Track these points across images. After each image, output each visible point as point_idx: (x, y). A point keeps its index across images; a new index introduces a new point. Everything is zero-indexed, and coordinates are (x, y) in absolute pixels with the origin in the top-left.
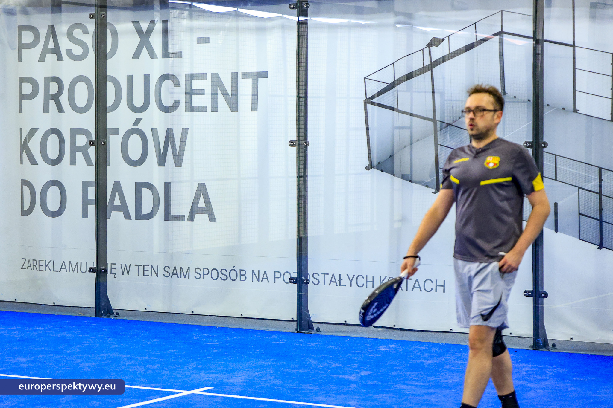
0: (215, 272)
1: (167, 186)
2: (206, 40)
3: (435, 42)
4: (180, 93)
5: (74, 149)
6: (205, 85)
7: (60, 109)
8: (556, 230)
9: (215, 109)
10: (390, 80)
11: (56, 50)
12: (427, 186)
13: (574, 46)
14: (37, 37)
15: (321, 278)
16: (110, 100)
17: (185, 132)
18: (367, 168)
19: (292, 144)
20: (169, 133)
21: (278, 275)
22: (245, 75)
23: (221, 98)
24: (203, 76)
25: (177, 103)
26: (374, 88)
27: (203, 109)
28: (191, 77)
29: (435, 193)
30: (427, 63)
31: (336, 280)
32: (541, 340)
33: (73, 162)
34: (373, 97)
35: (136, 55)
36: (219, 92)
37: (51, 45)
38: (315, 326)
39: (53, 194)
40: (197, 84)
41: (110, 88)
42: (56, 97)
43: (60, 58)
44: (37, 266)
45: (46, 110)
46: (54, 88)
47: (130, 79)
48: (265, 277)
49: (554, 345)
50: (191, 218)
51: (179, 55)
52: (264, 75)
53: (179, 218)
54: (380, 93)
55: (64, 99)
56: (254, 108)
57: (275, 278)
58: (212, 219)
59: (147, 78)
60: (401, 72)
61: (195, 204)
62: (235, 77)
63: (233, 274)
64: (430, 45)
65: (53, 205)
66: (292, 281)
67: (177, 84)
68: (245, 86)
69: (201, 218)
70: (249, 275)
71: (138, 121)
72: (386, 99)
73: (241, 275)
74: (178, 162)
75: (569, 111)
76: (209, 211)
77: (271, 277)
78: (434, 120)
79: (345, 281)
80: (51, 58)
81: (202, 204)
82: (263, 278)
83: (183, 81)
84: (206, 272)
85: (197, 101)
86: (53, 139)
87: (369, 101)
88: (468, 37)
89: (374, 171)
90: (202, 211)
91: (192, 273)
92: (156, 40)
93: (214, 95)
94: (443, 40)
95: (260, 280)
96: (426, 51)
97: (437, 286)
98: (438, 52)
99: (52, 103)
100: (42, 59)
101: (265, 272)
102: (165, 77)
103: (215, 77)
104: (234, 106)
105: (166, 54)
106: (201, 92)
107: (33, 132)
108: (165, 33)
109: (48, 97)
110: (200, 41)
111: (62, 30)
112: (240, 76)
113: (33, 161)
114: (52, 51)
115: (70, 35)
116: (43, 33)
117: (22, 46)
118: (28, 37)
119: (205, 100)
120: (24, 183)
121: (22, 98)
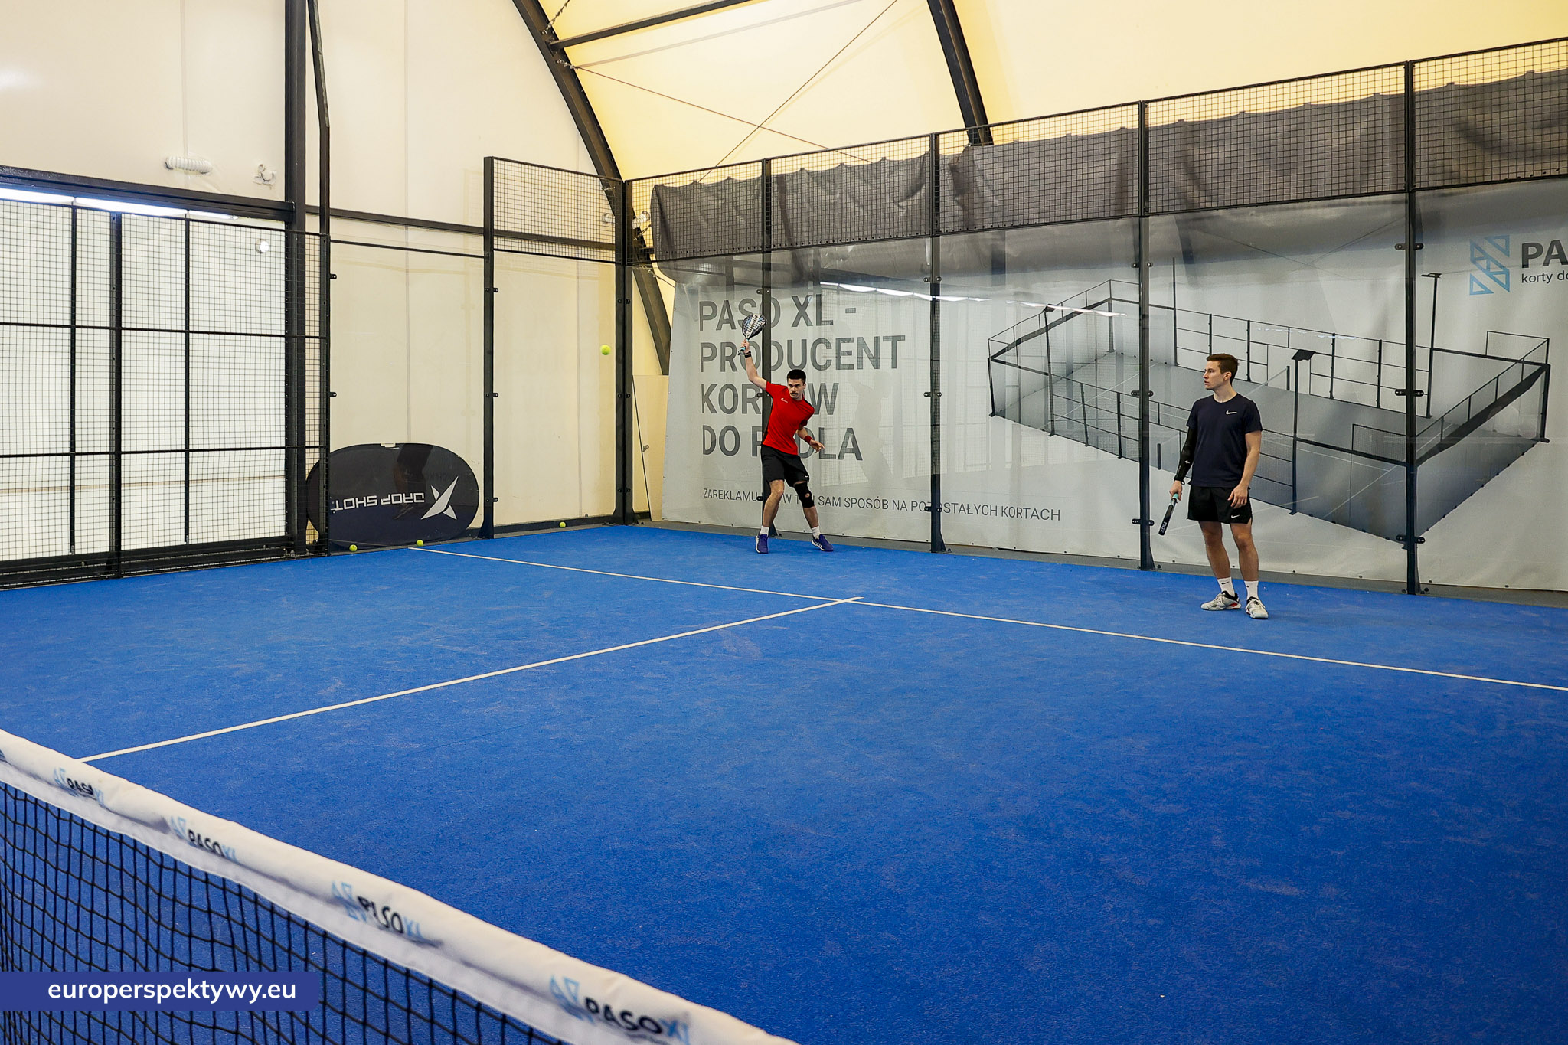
0: (861, 501)
1: (821, 430)
2: (853, 311)
3: (1049, 308)
4: (832, 354)
5: (746, 400)
6: (853, 347)
7: (734, 369)
8: (1159, 468)
9: (860, 367)
10: (1010, 341)
11: (731, 321)
14: (715, 311)
15: (952, 507)
16: (774, 362)
17: (836, 386)
18: (991, 415)
19: (927, 395)
20: (823, 387)
21: (915, 504)
22: (886, 339)
23: (866, 361)
24: (849, 340)
25: (829, 363)
26: (996, 348)
27: (851, 367)
28: (839, 341)
29: (1050, 436)
30: (1043, 325)
31: (965, 509)
32: (1148, 561)
33: (745, 411)
34: (995, 355)
35: (795, 324)
36: (864, 353)
37: (726, 316)
38: (946, 548)
39: (730, 438)
40: (845, 347)
41: (774, 350)
42: (731, 359)
43: (733, 327)
44: (718, 495)
45: (723, 369)
46: (729, 351)
47: (790, 343)
48: (904, 505)
49: (1159, 567)
50: (841, 457)
51: (831, 322)
52: (902, 338)
53: (832, 457)
54: (1001, 352)
56: (894, 366)
57: (913, 506)
58: (859, 458)
59: (804, 342)
60: (1020, 334)
61: (844, 446)
62: (877, 339)
63: (877, 504)
64: (1045, 311)
65: (730, 447)
66: (927, 509)
67: (829, 347)
68: (886, 348)
69: (850, 457)
70: (890, 504)
72: (1007, 357)
73: (884, 504)
74: (830, 411)
76: (856, 451)
77: (909, 507)
78: (1050, 375)
79: (972, 510)
80: (726, 327)
81: (850, 445)
82: (902, 507)
83: (833, 344)
84: (854, 501)
86: (729, 392)
87: (992, 359)
89: (996, 417)
90: (850, 451)
91: (843, 501)
92: (811, 311)
93: (860, 358)
94: (1057, 306)
95: (900, 508)
96: (1043, 315)
98: (1053, 317)
99: (727, 363)
100: (719, 328)
101: (904, 501)
102: (818, 341)
103: (861, 341)
104: (876, 363)
105: (819, 323)
106: (849, 353)
107: (713, 387)
108: (819, 304)
109: (724, 358)
110: (848, 311)
111: (735, 304)
112: (881, 339)
113: (713, 411)
114: (727, 322)
115: (741, 308)
116: (720, 307)
117: (703, 318)
118: (708, 310)
119: (853, 360)
120: (706, 428)
121: (704, 359)
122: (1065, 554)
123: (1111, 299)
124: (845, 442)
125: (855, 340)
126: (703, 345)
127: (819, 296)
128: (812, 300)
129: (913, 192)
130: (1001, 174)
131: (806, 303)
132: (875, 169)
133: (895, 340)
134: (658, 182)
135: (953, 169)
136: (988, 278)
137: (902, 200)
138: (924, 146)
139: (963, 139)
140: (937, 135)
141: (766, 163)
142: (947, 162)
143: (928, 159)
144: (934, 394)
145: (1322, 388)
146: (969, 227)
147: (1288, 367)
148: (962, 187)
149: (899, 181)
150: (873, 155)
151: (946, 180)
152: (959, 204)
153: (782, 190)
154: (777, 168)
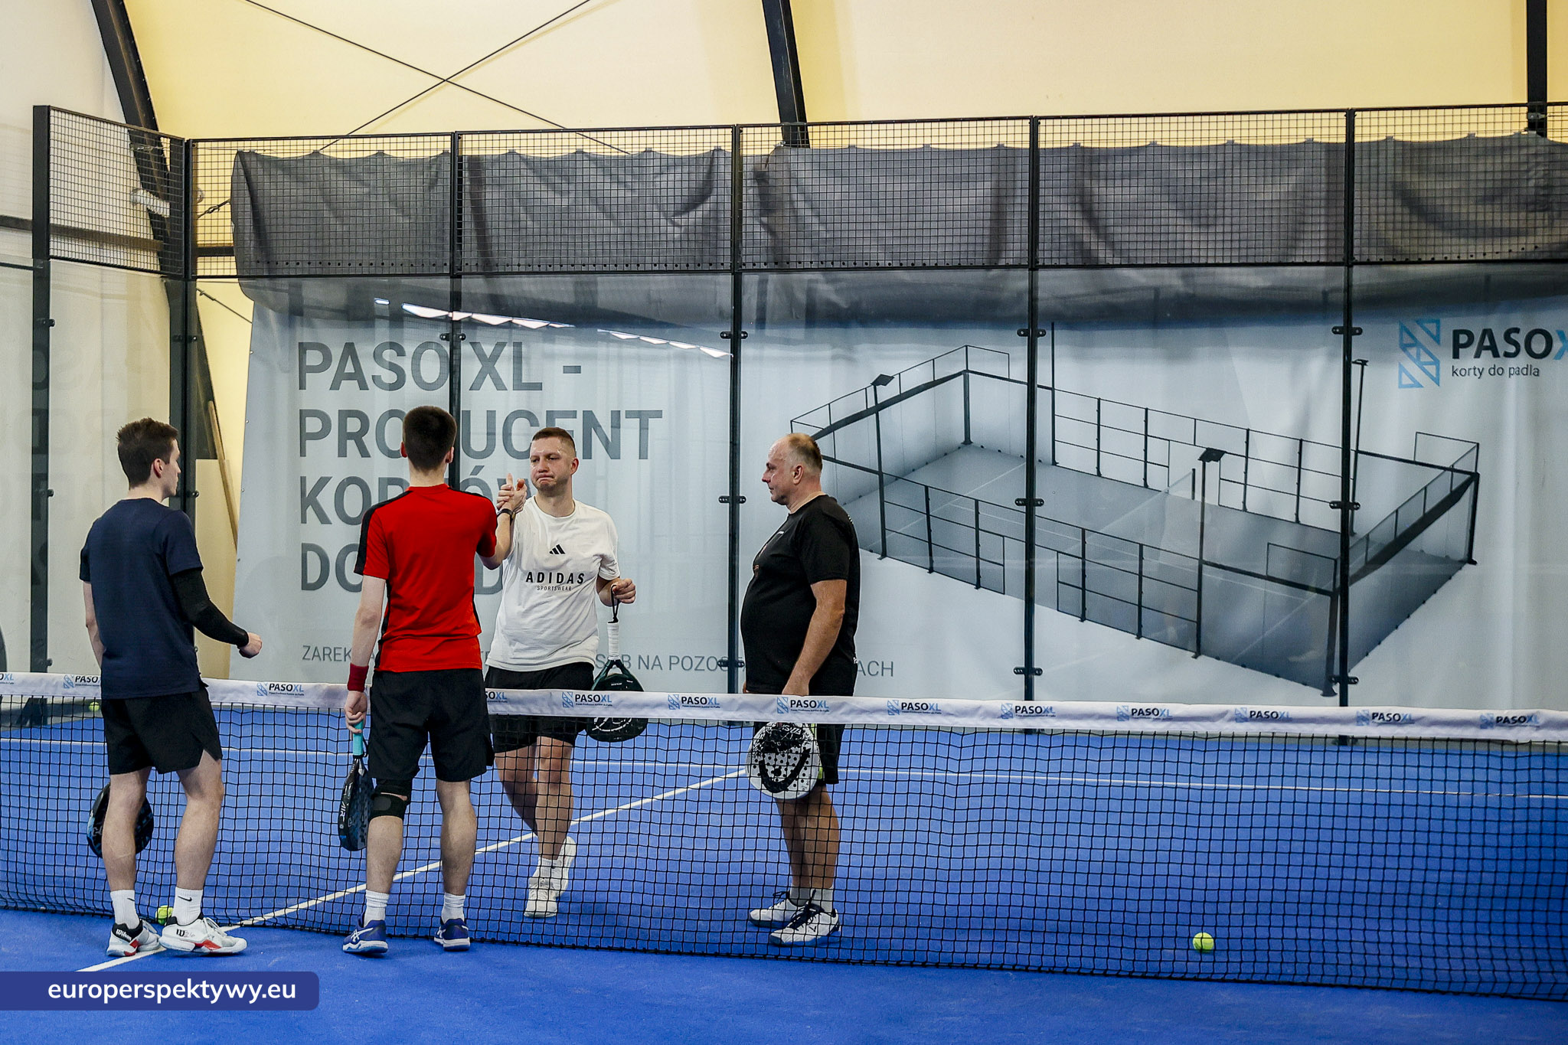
2: (577, 370)
3: (883, 380)
7: (364, 453)
9: (588, 456)
10: (826, 425)
11: (358, 376)
12: (871, 551)
13: (1053, 389)
14: (327, 358)
21: (674, 660)
22: (630, 414)
23: (596, 442)
24: (571, 414)
28: (554, 414)
29: (880, 559)
30: (872, 404)
36: (594, 435)
37: (349, 368)
42: (358, 437)
43: (363, 386)
44: (332, 656)
45: (342, 452)
46: (353, 425)
48: (657, 663)
51: (538, 386)
52: (658, 414)
55: (369, 439)
56: (643, 454)
57: (671, 664)
59: (491, 415)
60: (840, 414)
62: (616, 416)
64: (875, 384)
68: (630, 430)
71: (478, 469)
75: (1047, 464)
77: (665, 663)
78: (880, 473)
80: (349, 385)
82: (654, 665)
86: (353, 491)
88: (923, 376)
92: (504, 368)
93: (587, 439)
94: (893, 377)
95: (650, 667)
96: (871, 390)
97: (883, 668)
98: (886, 393)
99: (351, 445)
100: (335, 386)
101: (657, 657)
102: (517, 414)
103: (588, 415)
104: (613, 450)
105: (519, 385)
107: (323, 482)
108: (518, 358)
109: (344, 436)
110: (567, 370)
111: (364, 351)
112: (623, 415)
113: (324, 519)
114: (350, 377)
115: (377, 356)
116: (337, 353)
117: (303, 370)
118: (313, 358)
120: (306, 548)
121: (304, 436)
123: (967, 371)
125: (580, 415)
126: (303, 414)
127: (518, 345)
128: (508, 350)
129: (691, 205)
130: (832, 192)
131: (495, 357)
132: (637, 165)
133: (643, 417)
134: (246, 146)
135: (760, 177)
136: (799, 333)
137: (681, 213)
138: (722, 140)
139: (776, 136)
140: (741, 128)
141: (456, 137)
142: (750, 167)
144: (733, 499)
145: (1233, 497)
146: (781, 265)
147: (1194, 470)
148: (767, 205)
149: (675, 186)
150: (633, 144)
151: (750, 192)
152: (762, 224)
153: (478, 182)
154: (470, 147)
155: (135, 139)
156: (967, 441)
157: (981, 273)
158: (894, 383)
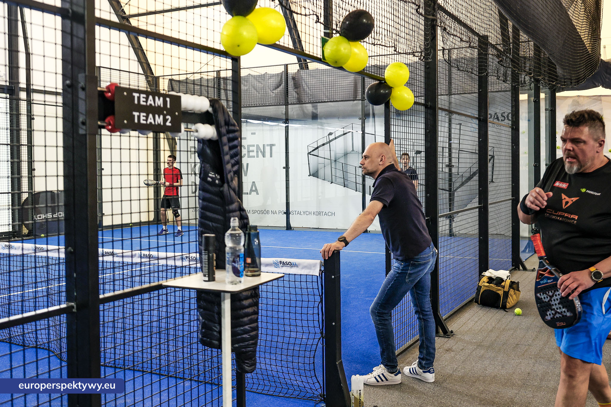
0: (259, 212)
2: (254, 134)
3: (330, 134)
4: (246, 152)
6: (254, 149)
9: (258, 157)
10: (316, 146)
12: (329, 181)
13: (375, 135)
15: (294, 212)
17: (248, 164)
18: (309, 176)
19: (284, 168)
21: (280, 211)
22: (268, 145)
23: (260, 153)
24: (254, 146)
25: (245, 155)
26: (311, 149)
27: (254, 157)
28: (249, 146)
29: (331, 184)
30: (328, 141)
31: (299, 213)
34: (311, 152)
36: (259, 151)
38: (292, 228)
40: (251, 148)
50: (250, 194)
51: (245, 139)
52: (274, 145)
53: (246, 193)
54: (313, 151)
56: (271, 156)
58: (258, 194)
60: (320, 143)
62: (264, 145)
63: (265, 212)
64: (329, 135)
66: (285, 213)
68: (268, 149)
69: (254, 193)
70: (270, 212)
72: (315, 153)
73: (268, 212)
76: (256, 190)
77: (278, 213)
78: (331, 160)
79: (302, 213)
81: (254, 189)
83: (246, 148)
84: (256, 211)
85: (251, 154)
87: (309, 153)
88: (341, 132)
89: (312, 177)
90: (254, 191)
93: (257, 152)
95: (274, 213)
96: (328, 137)
97: (332, 214)
98: (332, 137)
101: (276, 211)
103: (258, 146)
104: (264, 155)
106: (253, 151)
110: (252, 134)
112: (266, 145)
119: (254, 154)
122: (337, 229)
123: (353, 131)
124: (252, 187)
125: (255, 146)
129: (278, 87)
132: (263, 77)
133: (271, 146)
134: (171, 77)
135: (294, 78)
137: (274, 90)
138: (282, 69)
139: (297, 67)
140: (287, 65)
141: (218, 72)
142: (291, 76)
143: (283, 74)
144: (287, 168)
146: (300, 102)
148: (297, 86)
149: (273, 82)
150: (262, 71)
151: (291, 83)
152: (295, 91)
154: (223, 75)
155: (147, 77)
156: (353, 150)
157: (352, 102)
158: (334, 134)
